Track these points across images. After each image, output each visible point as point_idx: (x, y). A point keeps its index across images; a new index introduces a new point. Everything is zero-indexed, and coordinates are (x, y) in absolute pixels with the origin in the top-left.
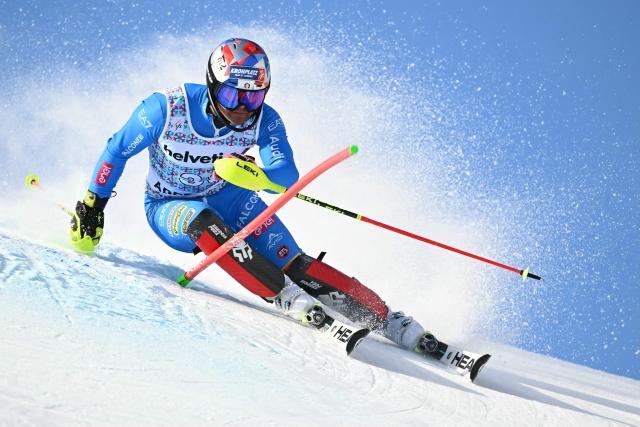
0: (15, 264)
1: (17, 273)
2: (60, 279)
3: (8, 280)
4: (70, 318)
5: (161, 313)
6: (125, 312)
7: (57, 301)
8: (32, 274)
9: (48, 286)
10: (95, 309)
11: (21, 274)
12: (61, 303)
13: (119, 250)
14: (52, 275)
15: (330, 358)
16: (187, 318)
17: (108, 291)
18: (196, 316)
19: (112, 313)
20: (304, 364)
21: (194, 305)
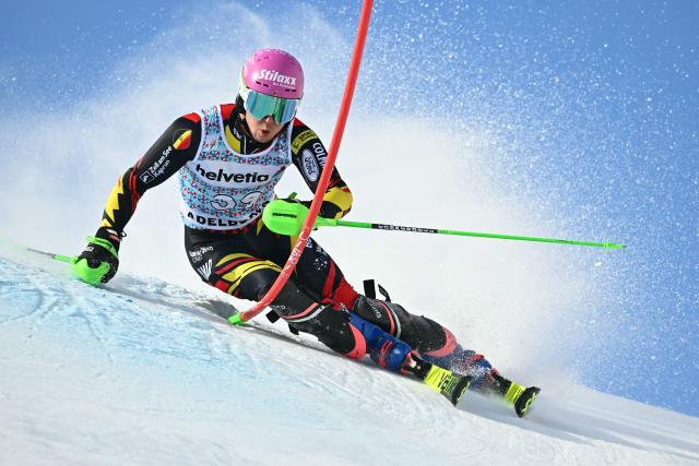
0: (54, 299)
1: (56, 309)
2: (100, 314)
3: (47, 317)
4: (112, 356)
5: (209, 351)
6: (170, 350)
7: (98, 339)
8: (72, 309)
9: (88, 322)
10: (139, 347)
11: (60, 309)
12: (102, 341)
13: (164, 285)
14: (92, 311)
15: (388, 399)
16: (235, 357)
17: (152, 328)
18: (246, 355)
19: (156, 351)
20: (360, 405)
21: (243, 342)
